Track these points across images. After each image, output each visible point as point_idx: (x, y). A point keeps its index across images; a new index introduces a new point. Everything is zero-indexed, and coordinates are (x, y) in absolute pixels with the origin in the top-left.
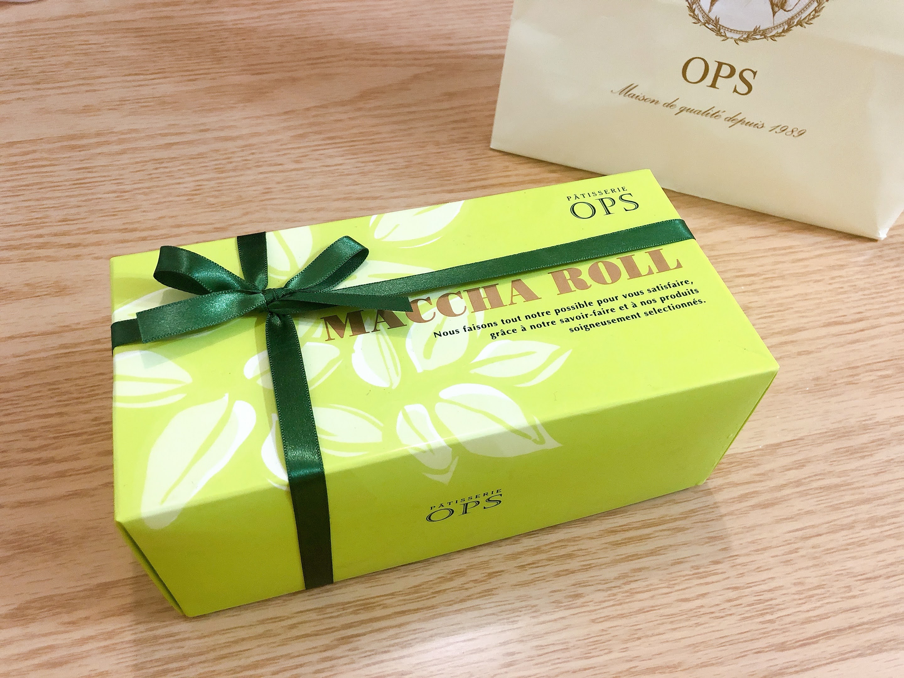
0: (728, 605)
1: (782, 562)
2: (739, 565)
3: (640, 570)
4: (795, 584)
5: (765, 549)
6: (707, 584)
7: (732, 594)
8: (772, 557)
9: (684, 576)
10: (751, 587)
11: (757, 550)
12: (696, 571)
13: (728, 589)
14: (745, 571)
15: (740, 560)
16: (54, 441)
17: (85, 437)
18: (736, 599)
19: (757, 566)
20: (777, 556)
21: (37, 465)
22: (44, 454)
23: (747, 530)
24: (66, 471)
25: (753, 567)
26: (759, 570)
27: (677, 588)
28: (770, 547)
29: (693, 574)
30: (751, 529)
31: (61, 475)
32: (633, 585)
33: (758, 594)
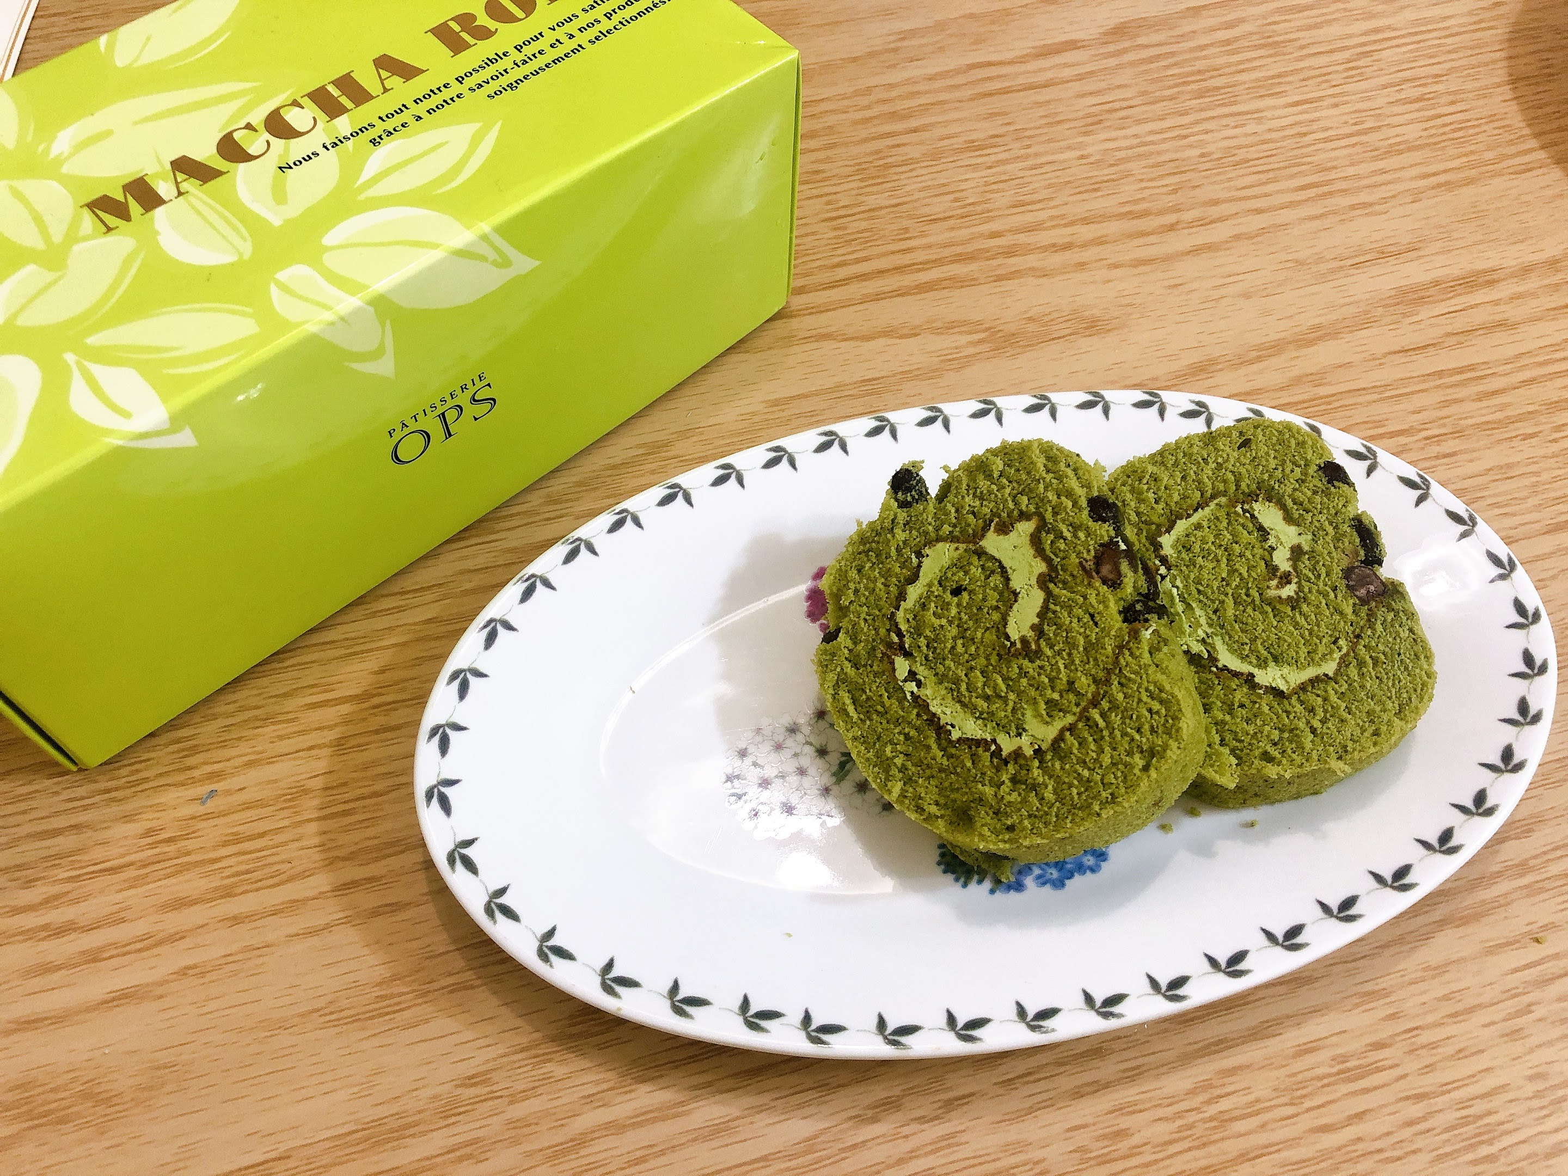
0: (1407, 1132)
1: (1502, 1036)
2: (1423, 1047)
3: (1234, 1071)
4: (1531, 1078)
5: (1471, 1010)
6: (1366, 1091)
7: (1415, 1110)
8: (1485, 1026)
9: (1319, 1078)
10: (1449, 1092)
11: (1455, 1015)
12: (1342, 1067)
13: (1407, 1098)
14: (1434, 1059)
15: (1426, 1037)
16: (68, 887)
17: (131, 873)
18: (1424, 1118)
19: (1458, 1047)
20: (1494, 1023)
21: (44, 939)
22: (54, 916)
23: (1431, 973)
24: (101, 949)
25: (1450, 1049)
26: (1460, 1055)
27: (1308, 1104)
28: (1480, 1006)
29: (1338, 1073)
30: (1440, 970)
31: (93, 957)
32: (1224, 1105)
33: (1463, 1104)
